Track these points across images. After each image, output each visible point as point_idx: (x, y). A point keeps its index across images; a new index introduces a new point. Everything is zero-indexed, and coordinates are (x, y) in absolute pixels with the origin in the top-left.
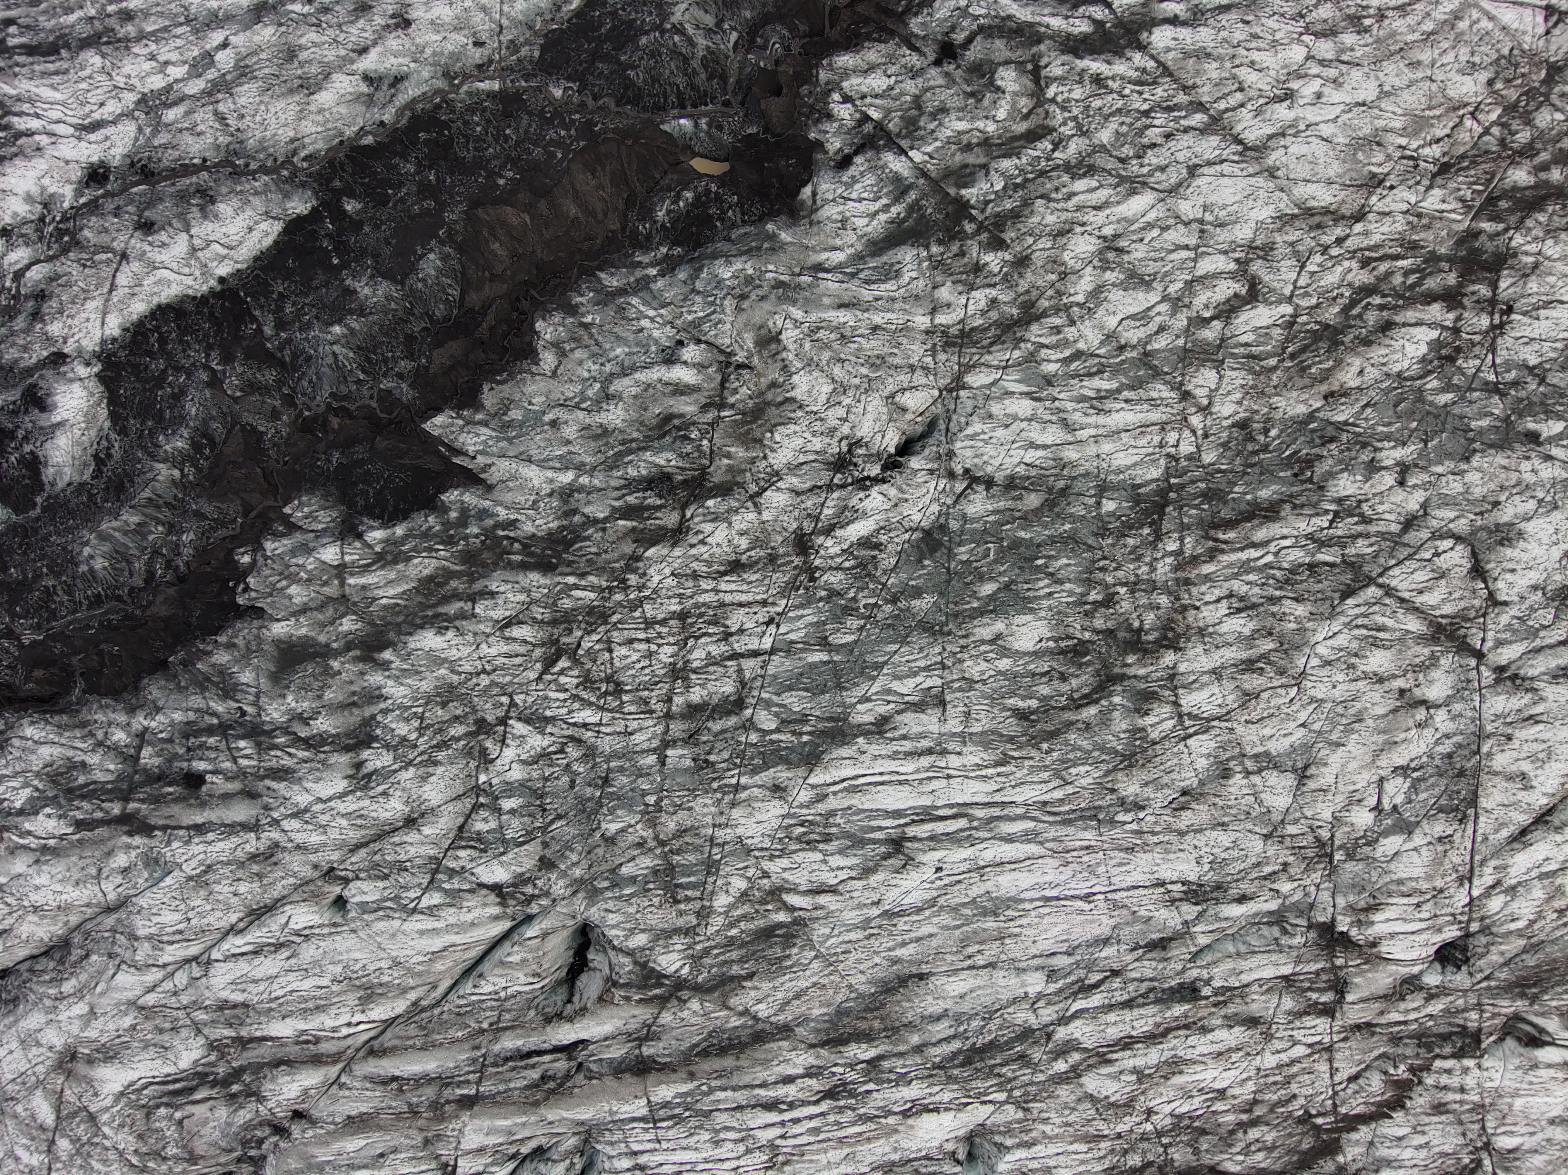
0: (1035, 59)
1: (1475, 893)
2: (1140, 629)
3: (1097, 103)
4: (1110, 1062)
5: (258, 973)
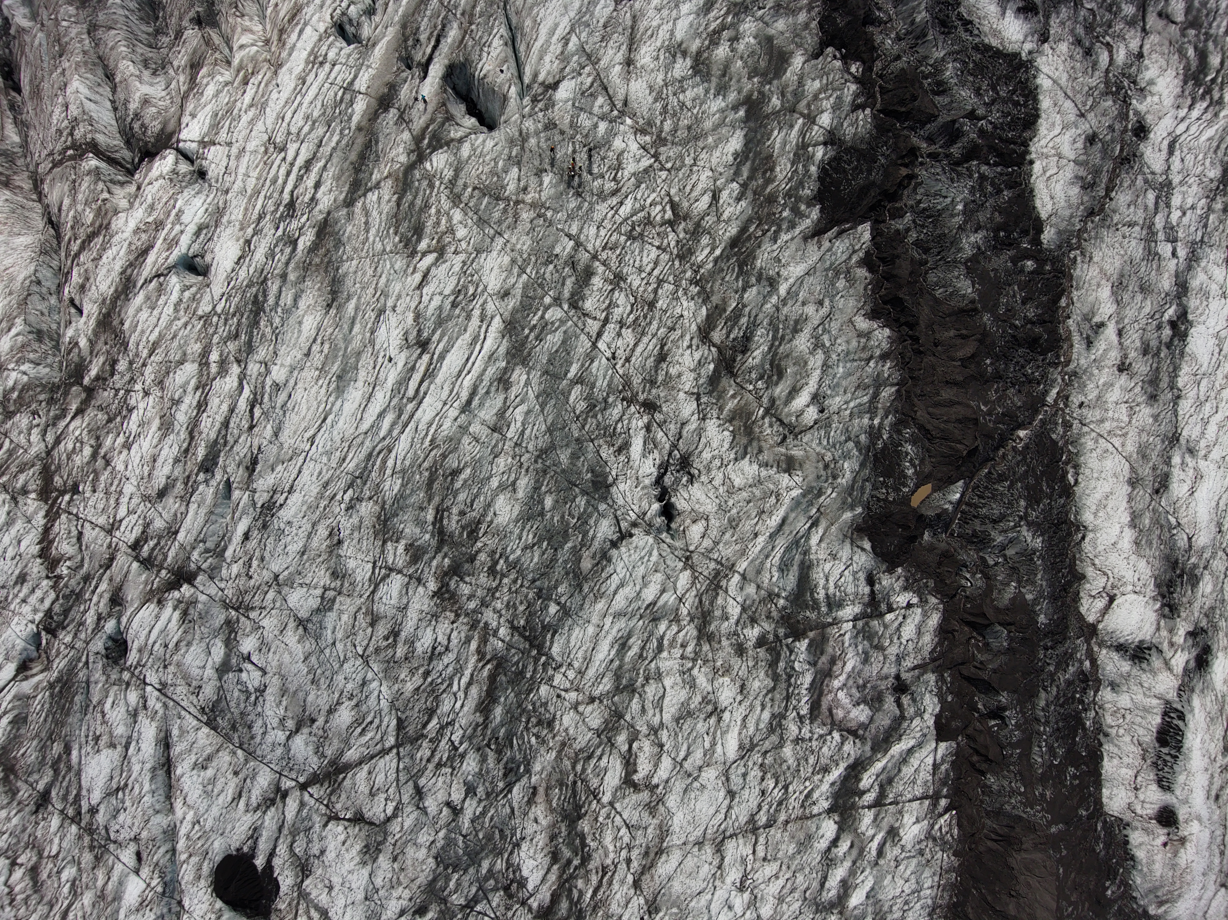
0: (863, 739)
2: (462, 579)
3: (812, 760)
4: (197, 388)
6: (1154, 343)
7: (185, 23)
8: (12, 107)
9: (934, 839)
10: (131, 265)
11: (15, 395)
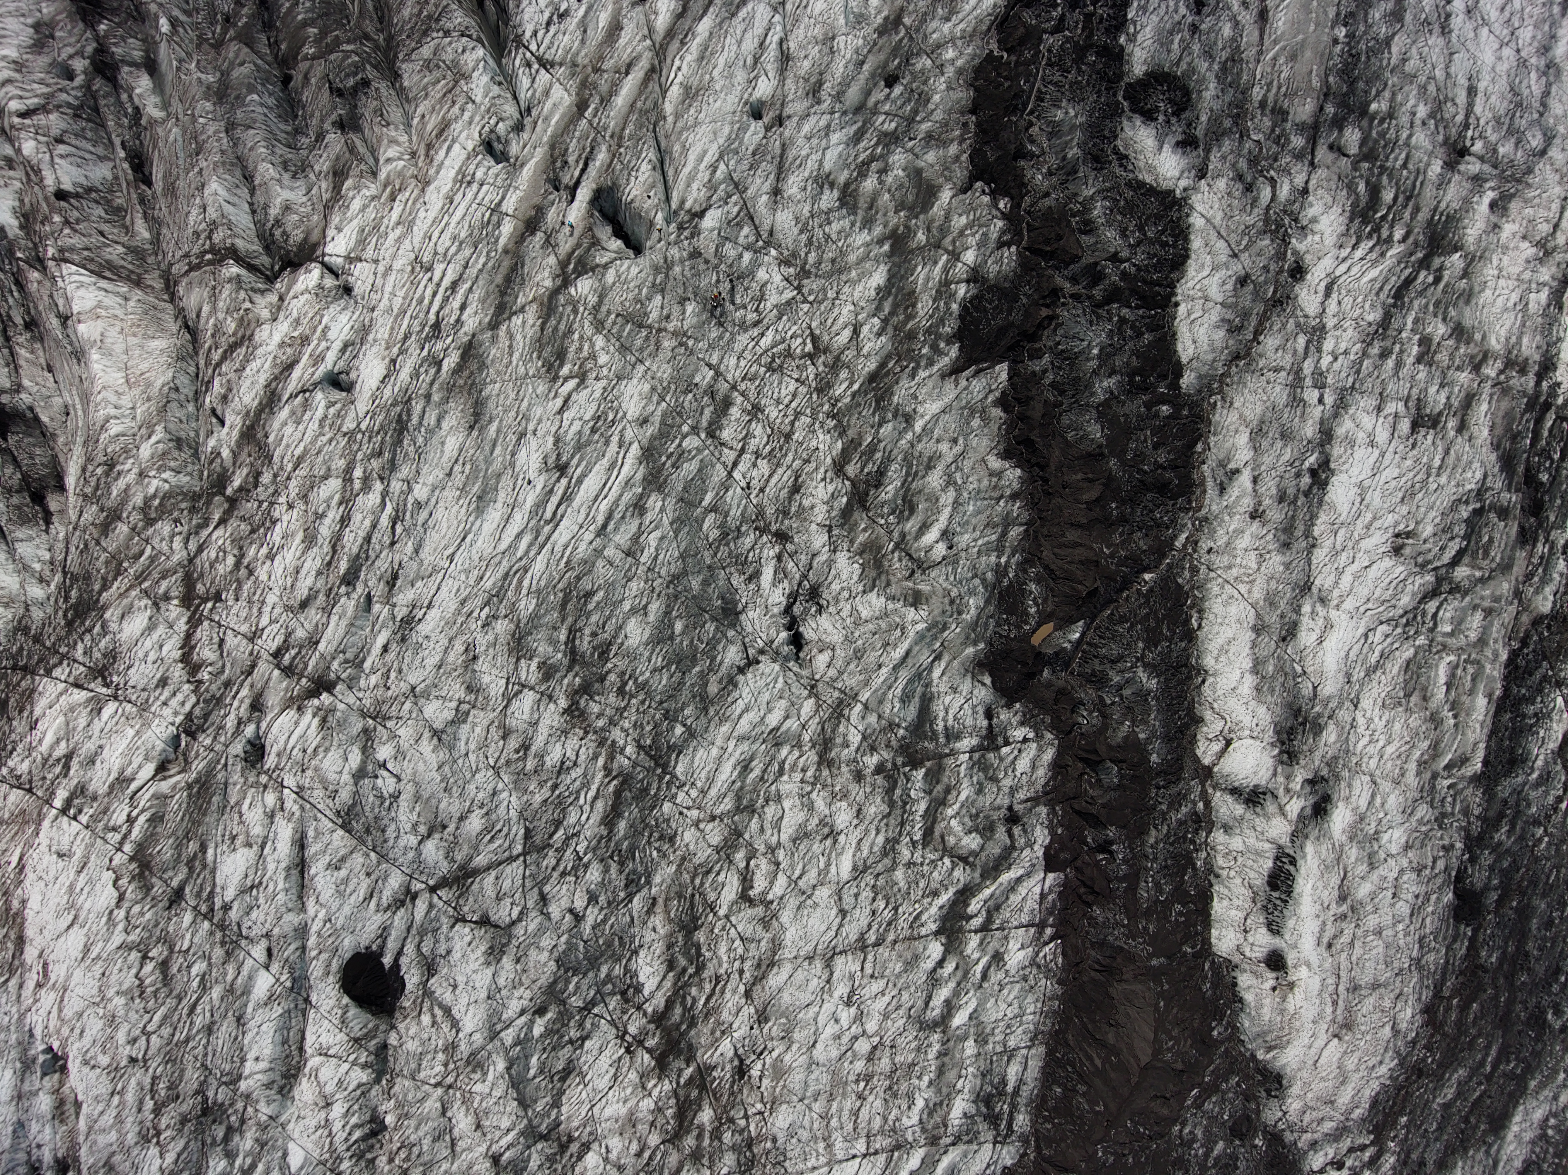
0: (973, 866)
1: (286, 790)
2: (592, 698)
4: (341, 503)
5: (748, 36)
6: (1291, 491)
7: (327, 126)
8: (142, 201)
9: (1039, 966)
10: (276, 378)
11: (157, 502)
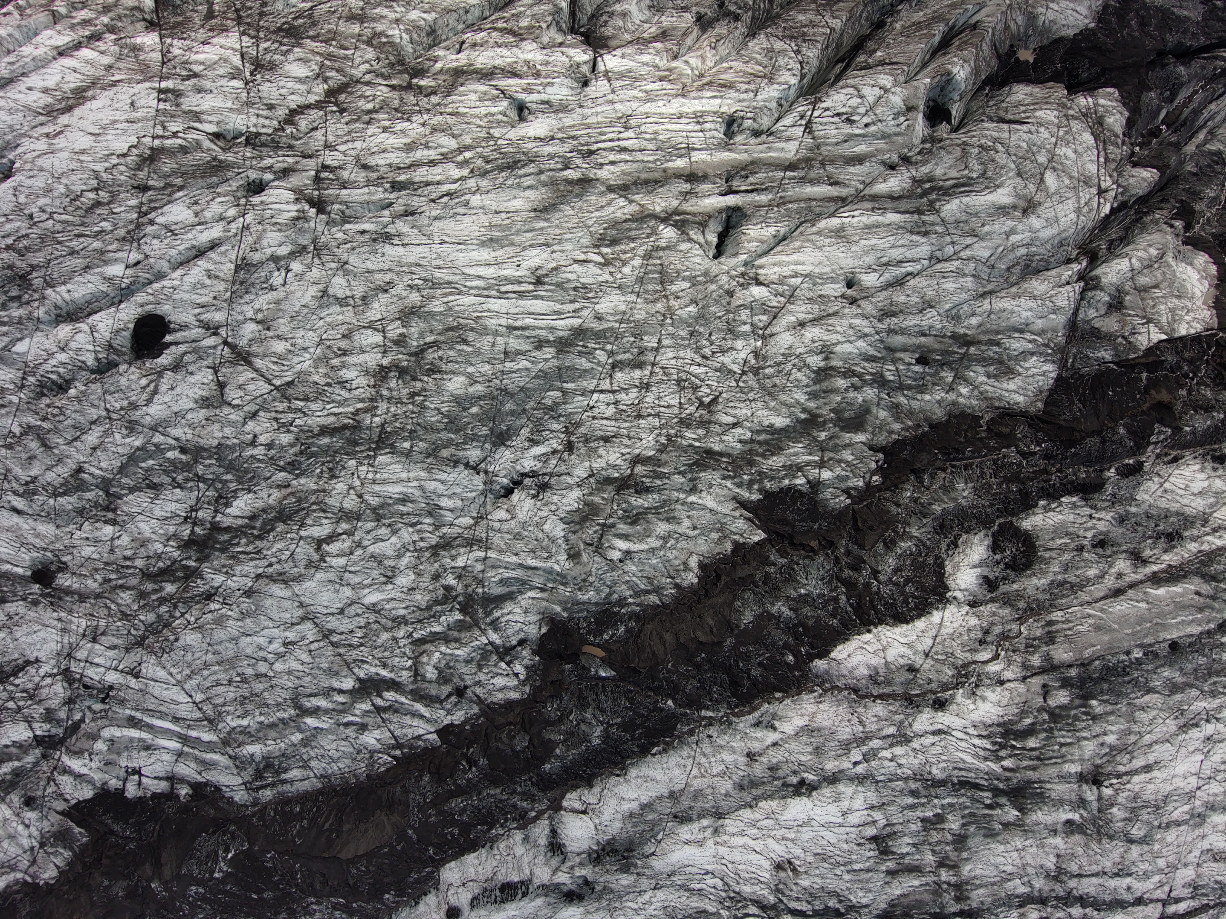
0: (415, 681)
1: (241, 219)
3: (386, 654)
5: (902, 250)
6: (781, 773)
7: (695, 9)
9: (371, 757)
10: (503, 70)
